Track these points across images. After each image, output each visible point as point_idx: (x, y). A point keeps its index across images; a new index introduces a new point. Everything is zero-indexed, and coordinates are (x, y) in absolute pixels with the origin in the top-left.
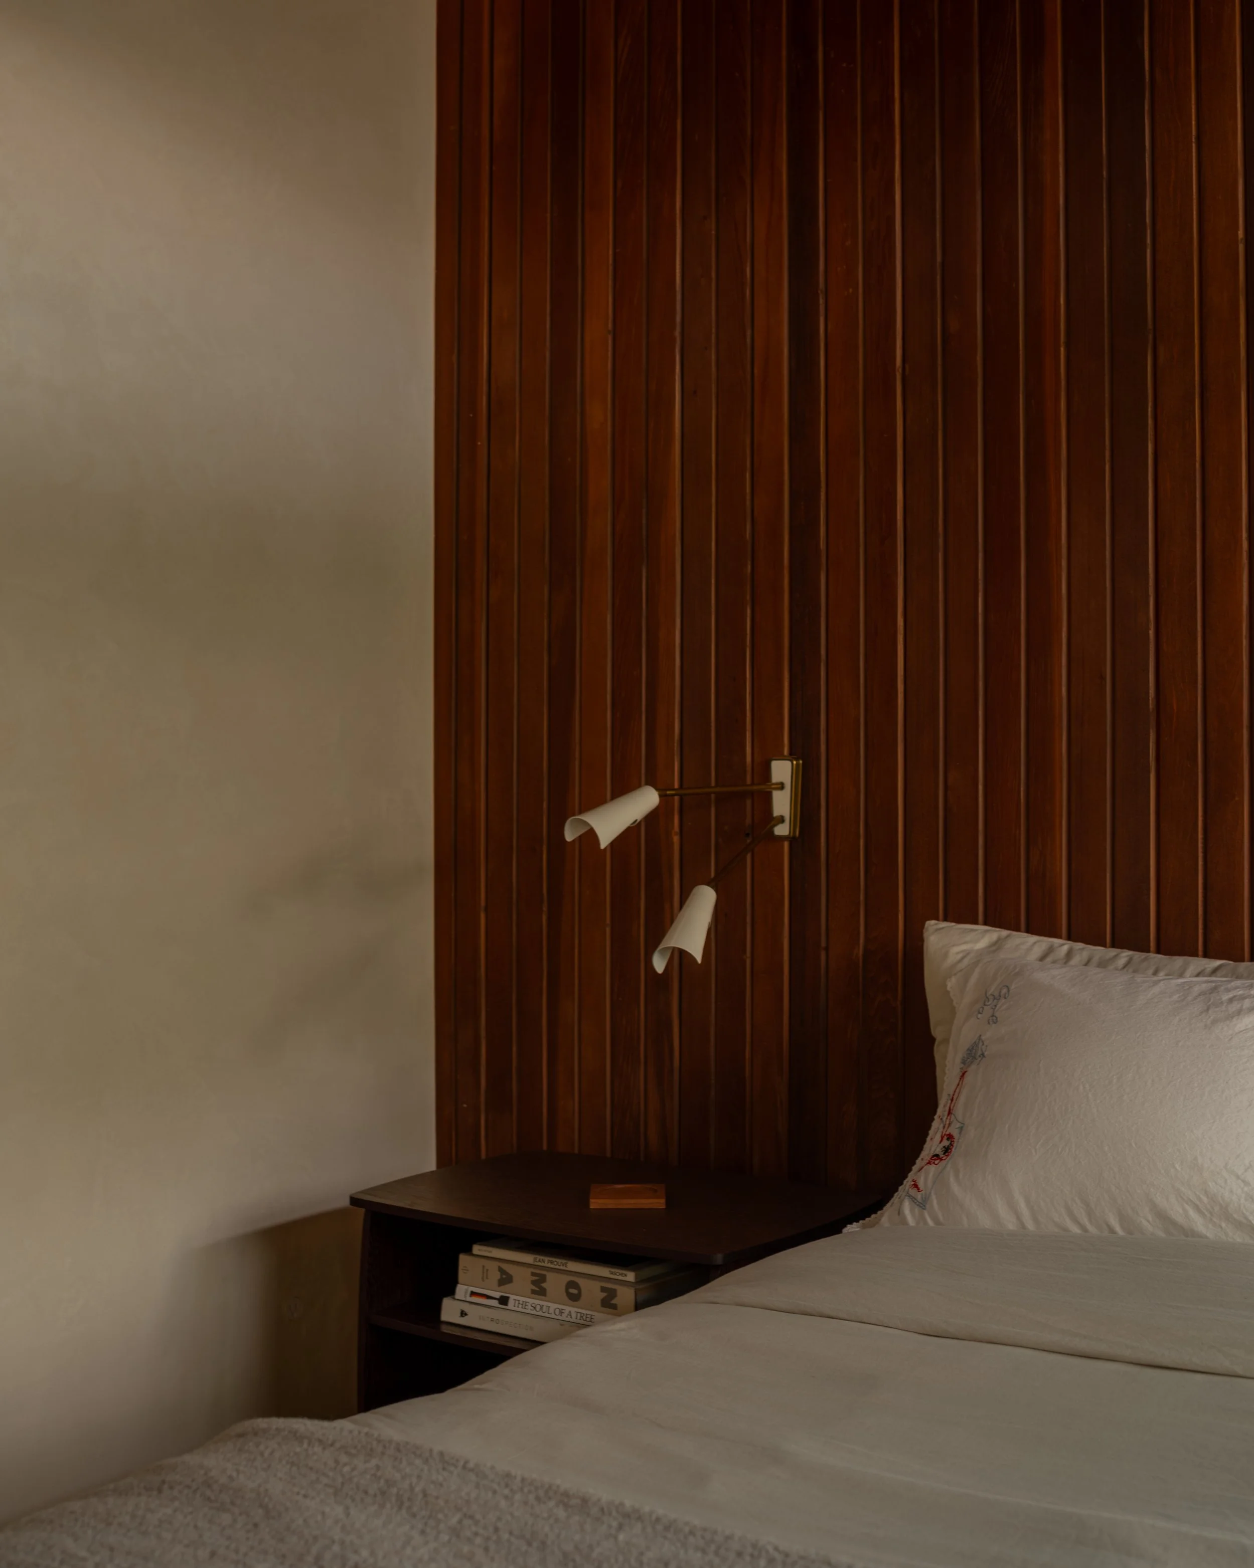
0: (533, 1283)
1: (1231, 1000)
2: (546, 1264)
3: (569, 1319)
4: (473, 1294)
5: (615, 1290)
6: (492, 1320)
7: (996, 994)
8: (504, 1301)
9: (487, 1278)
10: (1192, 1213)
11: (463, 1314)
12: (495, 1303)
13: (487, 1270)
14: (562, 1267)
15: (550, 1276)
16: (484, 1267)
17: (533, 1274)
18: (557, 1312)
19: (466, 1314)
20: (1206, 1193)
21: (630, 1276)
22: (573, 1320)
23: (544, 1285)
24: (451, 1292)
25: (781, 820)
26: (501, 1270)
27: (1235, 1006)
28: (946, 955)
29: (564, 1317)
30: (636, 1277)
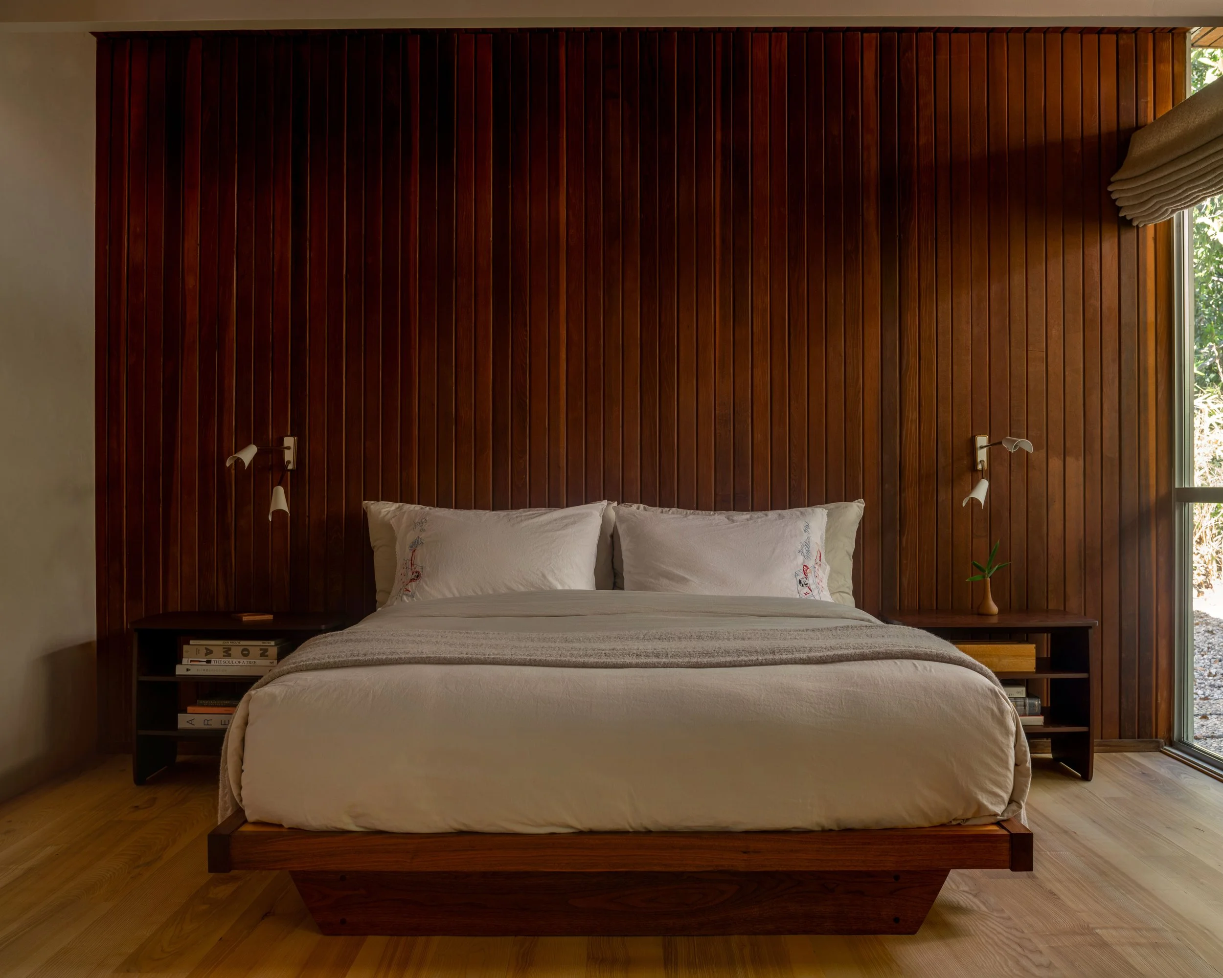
0: (224, 652)
1: (517, 517)
2: (229, 644)
3: (243, 664)
4: (191, 661)
5: (268, 649)
6: (204, 670)
7: (420, 522)
8: (209, 662)
9: (199, 653)
10: (520, 587)
11: (188, 670)
12: (205, 663)
13: (199, 650)
14: (237, 644)
15: (233, 648)
16: (197, 649)
17: (224, 648)
18: (237, 662)
19: (189, 670)
20: (524, 579)
21: (273, 643)
22: (246, 664)
23: (230, 652)
24: (180, 663)
25: (289, 462)
26: (206, 649)
27: (519, 519)
28: (380, 513)
29: (241, 664)
30: (275, 643)
